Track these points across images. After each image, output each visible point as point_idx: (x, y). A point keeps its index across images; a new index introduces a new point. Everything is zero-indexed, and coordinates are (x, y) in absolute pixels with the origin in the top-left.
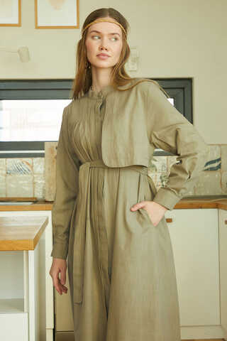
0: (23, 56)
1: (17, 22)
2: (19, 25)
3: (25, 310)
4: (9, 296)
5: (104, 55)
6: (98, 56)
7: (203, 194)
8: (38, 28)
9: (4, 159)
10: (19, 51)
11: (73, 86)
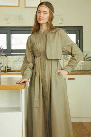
0: (20, 18)
1: (18, 5)
2: (19, 6)
3: (21, 111)
4: (15, 106)
5: (40, 19)
6: (39, 19)
7: (86, 69)
8: (25, 7)
9: (13, 56)
10: (19, 16)
11: (32, 29)
